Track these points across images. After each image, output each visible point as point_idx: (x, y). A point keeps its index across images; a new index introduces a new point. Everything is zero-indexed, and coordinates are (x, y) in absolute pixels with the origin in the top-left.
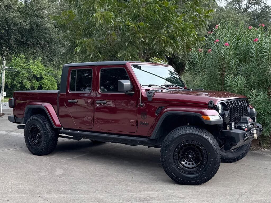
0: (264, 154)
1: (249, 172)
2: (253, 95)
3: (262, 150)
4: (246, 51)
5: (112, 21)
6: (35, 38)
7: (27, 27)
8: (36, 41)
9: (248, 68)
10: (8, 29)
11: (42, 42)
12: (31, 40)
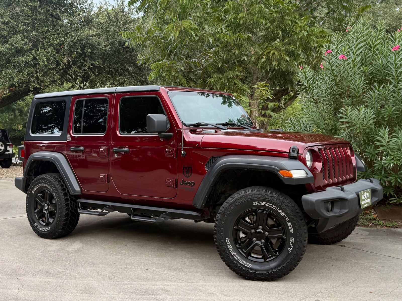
5: (193, 33)
6: (121, 64)
7: (107, 48)
8: (122, 67)
9: (381, 94)
10: (81, 52)
11: (131, 69)
12: (115, 66)
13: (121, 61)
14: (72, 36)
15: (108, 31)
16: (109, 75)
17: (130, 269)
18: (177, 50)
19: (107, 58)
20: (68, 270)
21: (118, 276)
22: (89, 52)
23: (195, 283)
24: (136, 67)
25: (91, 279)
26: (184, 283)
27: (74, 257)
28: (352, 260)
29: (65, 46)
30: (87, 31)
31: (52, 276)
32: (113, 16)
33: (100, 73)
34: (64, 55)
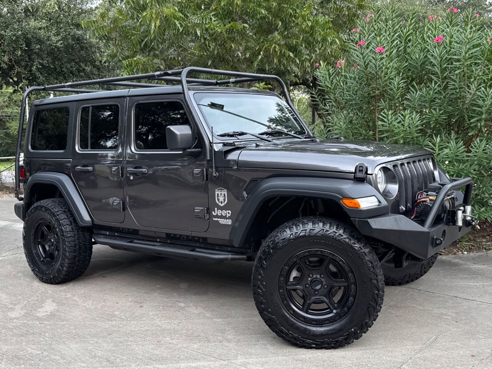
0: (460, 262)
1: (422, 308)
2: (434, 147)
3: (457, 253)
4: (421, 62)
5: (177, 23)
6: (76, 62)
7: (58, 44)
8: (77, 66)
9: (425, 95)
10: (26, 48)
11: (88, 69)
12: (69, 66)
13: (75, 59)
14: (15, 29)
15: (58, 22)
16: (61, 76)
17: (135, 343)
18: (154, 43)
19: (58, 56)
20: (45, 350)
21: (121, 357)
22: (37, 49)
23: (232, 360)
24: (94, 67)
25: (83, 364)
26: (217, 362)
27: (49, 327)
28: (416, 306)
29: (4, 41)
30: (33, 23)
31: (24, 364)
32: (64, 5)
33: (49, 74)
34: (5, 52)
